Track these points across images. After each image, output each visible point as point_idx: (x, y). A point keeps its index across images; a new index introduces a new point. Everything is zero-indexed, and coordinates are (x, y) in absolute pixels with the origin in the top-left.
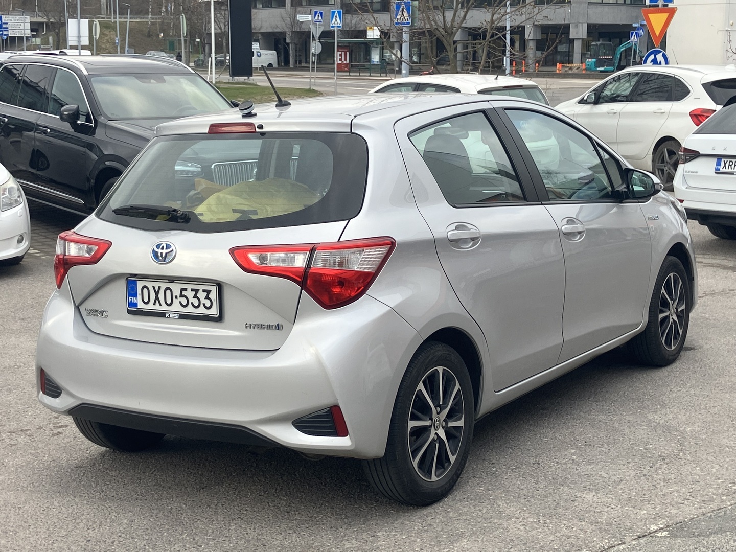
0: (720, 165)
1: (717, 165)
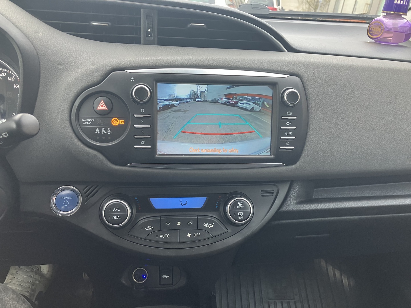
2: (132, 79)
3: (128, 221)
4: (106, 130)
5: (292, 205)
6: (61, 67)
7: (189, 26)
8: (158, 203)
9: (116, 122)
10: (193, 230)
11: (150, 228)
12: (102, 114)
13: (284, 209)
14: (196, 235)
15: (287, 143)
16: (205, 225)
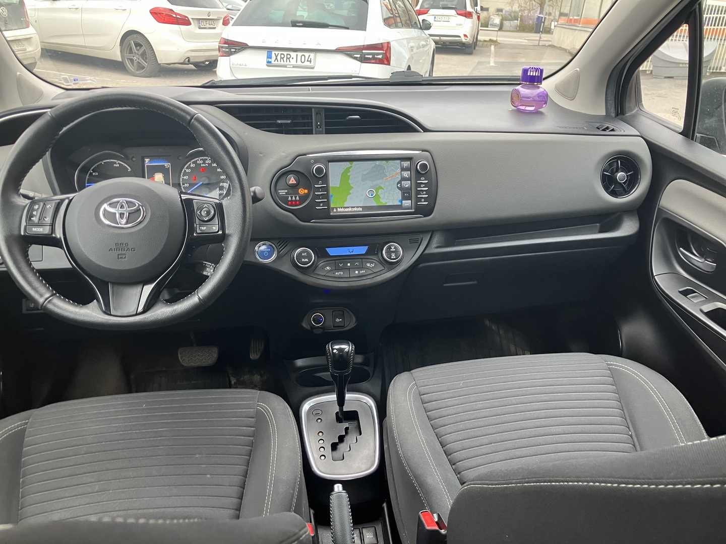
0: (271, 58)
1: (268, 58)
2: (312, 161)
3: (313, 263)
4: (296, 197)
5: (433, 250)
6: (261, 155)
7: (348, 118)
8: (332, 251)
9: (302, 191)
10: (359, 269)
11: (328, 268)
12: (293, 187)
13: (426, 252)
14: (363, 272)
15: (423, 200)
16: (368, 265)
